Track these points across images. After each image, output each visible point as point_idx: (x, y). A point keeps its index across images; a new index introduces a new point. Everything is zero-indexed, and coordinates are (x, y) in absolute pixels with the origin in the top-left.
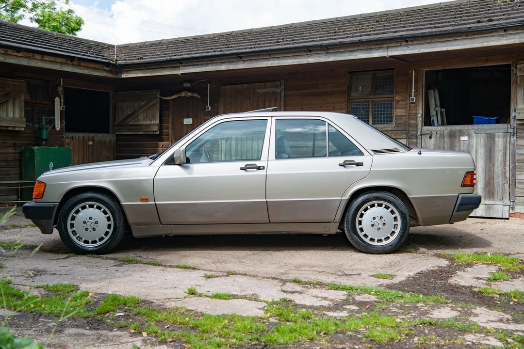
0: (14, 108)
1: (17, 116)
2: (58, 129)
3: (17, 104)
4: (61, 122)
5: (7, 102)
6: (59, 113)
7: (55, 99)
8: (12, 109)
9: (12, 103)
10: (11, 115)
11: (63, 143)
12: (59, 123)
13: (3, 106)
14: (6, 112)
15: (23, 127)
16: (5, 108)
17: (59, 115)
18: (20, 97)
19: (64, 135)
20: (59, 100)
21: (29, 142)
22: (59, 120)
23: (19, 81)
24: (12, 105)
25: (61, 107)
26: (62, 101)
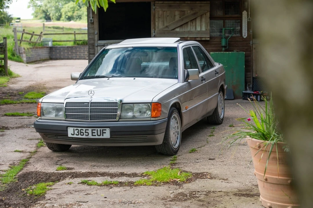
0: (201, 23)
1: (204, 29)
2: (245, 37)
3: (203, 20)
4: (248, 31)
5: (195, 19)
6: (246, 24)
7: (243, 13)
8: (200, 24)
9: (200, 19)
10: (198, 29)
11: (250, 48)
12: (246, 32)
13: (192, 23)
14: (195, 27)
15: (208, 37)
16: (194, 24)
17: (246, 26)
18: (206, 14)
19: (251, 42)
20: (247, 13)
21: (218, 48)
22: (246, 30)
23: (205, 2)
24: (200, 21)
25: (248, 18)
26: (249, 13)
